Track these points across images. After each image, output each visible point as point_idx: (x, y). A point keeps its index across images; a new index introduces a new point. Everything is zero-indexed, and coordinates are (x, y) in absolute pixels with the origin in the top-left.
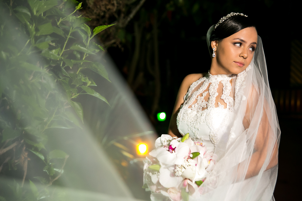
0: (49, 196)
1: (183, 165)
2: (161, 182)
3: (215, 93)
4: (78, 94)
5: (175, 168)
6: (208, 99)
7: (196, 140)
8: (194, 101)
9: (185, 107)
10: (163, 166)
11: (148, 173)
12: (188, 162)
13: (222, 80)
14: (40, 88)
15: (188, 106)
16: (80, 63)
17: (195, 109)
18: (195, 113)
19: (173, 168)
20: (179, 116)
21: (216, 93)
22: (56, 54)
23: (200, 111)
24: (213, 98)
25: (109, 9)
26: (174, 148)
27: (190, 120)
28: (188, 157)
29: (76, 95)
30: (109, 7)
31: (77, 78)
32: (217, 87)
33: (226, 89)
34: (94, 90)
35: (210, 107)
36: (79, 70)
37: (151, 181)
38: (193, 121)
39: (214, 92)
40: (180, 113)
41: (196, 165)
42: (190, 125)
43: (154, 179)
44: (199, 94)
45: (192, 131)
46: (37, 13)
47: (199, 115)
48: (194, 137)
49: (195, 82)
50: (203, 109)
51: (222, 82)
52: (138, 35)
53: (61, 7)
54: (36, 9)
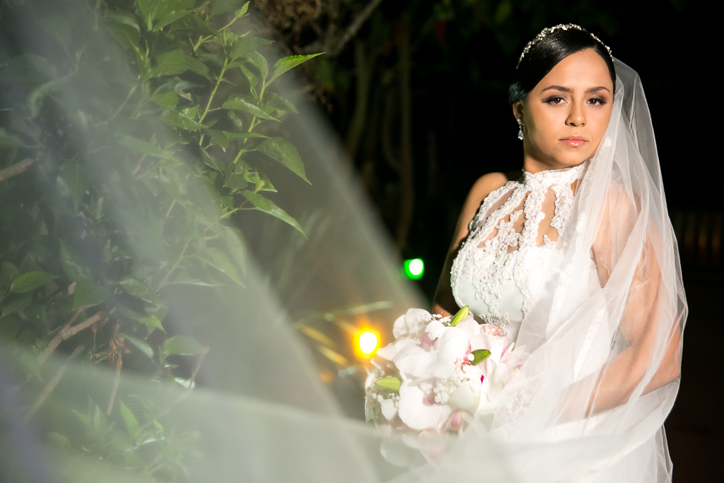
0: (163, 438)
1: (452, 379)
2: (403, 416)
3: (537, 212)
4: (236, 210)
5: (435, 386)
6: (521, 227)
7: (493, 322)
8: (492, 233)
9: (470, 246)
10: (406, 381)
11: (374, 396)
12: (464, 373)
13: (554, 183)
14: (155, 194)
15: (478, 244)
16: (243, 140)
17: (492, 250)
18: (492, 258)
19: (430, 386)
20: (457, 266)
21: (539, 214)
22: (191, 118)
23: (503, 254)
24: (532, 224)
25: (303, 13)
26: (434, 339)
27: (479, 274)
28: (463, 361)
29: (231, 210)
30: (304, 8)
31: (234, 172)
32: (543, 198)
33: (562, 204)
34: (270, 202)
35: (524, 244)
36: (240, 154)
37: (380, 415)
38: (487, 278)
39: (534, 211)
40: (457, 259)
41: (482, 379)
42: (478, 286)
43: (388, 409)
44: (503, 216)
45: (484, 300)
46: (153, 27)
47: (499, 263)
48: (489, 314)
49: (495, 192)
50: (510, 249)
51: (555, 189)
52: (363, 72)
53: (203, 12)
54: (153, 16)
